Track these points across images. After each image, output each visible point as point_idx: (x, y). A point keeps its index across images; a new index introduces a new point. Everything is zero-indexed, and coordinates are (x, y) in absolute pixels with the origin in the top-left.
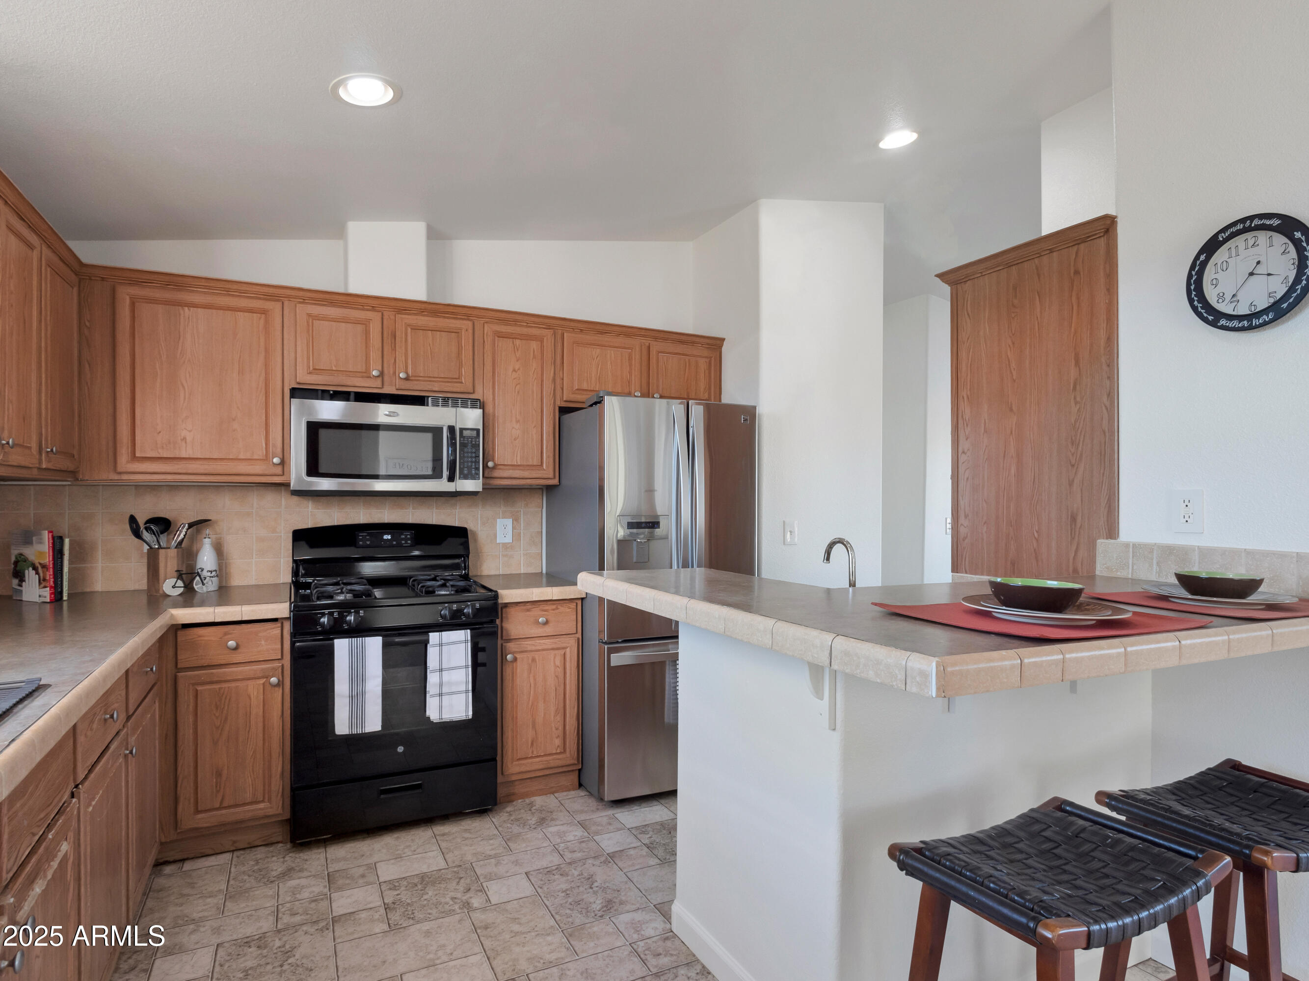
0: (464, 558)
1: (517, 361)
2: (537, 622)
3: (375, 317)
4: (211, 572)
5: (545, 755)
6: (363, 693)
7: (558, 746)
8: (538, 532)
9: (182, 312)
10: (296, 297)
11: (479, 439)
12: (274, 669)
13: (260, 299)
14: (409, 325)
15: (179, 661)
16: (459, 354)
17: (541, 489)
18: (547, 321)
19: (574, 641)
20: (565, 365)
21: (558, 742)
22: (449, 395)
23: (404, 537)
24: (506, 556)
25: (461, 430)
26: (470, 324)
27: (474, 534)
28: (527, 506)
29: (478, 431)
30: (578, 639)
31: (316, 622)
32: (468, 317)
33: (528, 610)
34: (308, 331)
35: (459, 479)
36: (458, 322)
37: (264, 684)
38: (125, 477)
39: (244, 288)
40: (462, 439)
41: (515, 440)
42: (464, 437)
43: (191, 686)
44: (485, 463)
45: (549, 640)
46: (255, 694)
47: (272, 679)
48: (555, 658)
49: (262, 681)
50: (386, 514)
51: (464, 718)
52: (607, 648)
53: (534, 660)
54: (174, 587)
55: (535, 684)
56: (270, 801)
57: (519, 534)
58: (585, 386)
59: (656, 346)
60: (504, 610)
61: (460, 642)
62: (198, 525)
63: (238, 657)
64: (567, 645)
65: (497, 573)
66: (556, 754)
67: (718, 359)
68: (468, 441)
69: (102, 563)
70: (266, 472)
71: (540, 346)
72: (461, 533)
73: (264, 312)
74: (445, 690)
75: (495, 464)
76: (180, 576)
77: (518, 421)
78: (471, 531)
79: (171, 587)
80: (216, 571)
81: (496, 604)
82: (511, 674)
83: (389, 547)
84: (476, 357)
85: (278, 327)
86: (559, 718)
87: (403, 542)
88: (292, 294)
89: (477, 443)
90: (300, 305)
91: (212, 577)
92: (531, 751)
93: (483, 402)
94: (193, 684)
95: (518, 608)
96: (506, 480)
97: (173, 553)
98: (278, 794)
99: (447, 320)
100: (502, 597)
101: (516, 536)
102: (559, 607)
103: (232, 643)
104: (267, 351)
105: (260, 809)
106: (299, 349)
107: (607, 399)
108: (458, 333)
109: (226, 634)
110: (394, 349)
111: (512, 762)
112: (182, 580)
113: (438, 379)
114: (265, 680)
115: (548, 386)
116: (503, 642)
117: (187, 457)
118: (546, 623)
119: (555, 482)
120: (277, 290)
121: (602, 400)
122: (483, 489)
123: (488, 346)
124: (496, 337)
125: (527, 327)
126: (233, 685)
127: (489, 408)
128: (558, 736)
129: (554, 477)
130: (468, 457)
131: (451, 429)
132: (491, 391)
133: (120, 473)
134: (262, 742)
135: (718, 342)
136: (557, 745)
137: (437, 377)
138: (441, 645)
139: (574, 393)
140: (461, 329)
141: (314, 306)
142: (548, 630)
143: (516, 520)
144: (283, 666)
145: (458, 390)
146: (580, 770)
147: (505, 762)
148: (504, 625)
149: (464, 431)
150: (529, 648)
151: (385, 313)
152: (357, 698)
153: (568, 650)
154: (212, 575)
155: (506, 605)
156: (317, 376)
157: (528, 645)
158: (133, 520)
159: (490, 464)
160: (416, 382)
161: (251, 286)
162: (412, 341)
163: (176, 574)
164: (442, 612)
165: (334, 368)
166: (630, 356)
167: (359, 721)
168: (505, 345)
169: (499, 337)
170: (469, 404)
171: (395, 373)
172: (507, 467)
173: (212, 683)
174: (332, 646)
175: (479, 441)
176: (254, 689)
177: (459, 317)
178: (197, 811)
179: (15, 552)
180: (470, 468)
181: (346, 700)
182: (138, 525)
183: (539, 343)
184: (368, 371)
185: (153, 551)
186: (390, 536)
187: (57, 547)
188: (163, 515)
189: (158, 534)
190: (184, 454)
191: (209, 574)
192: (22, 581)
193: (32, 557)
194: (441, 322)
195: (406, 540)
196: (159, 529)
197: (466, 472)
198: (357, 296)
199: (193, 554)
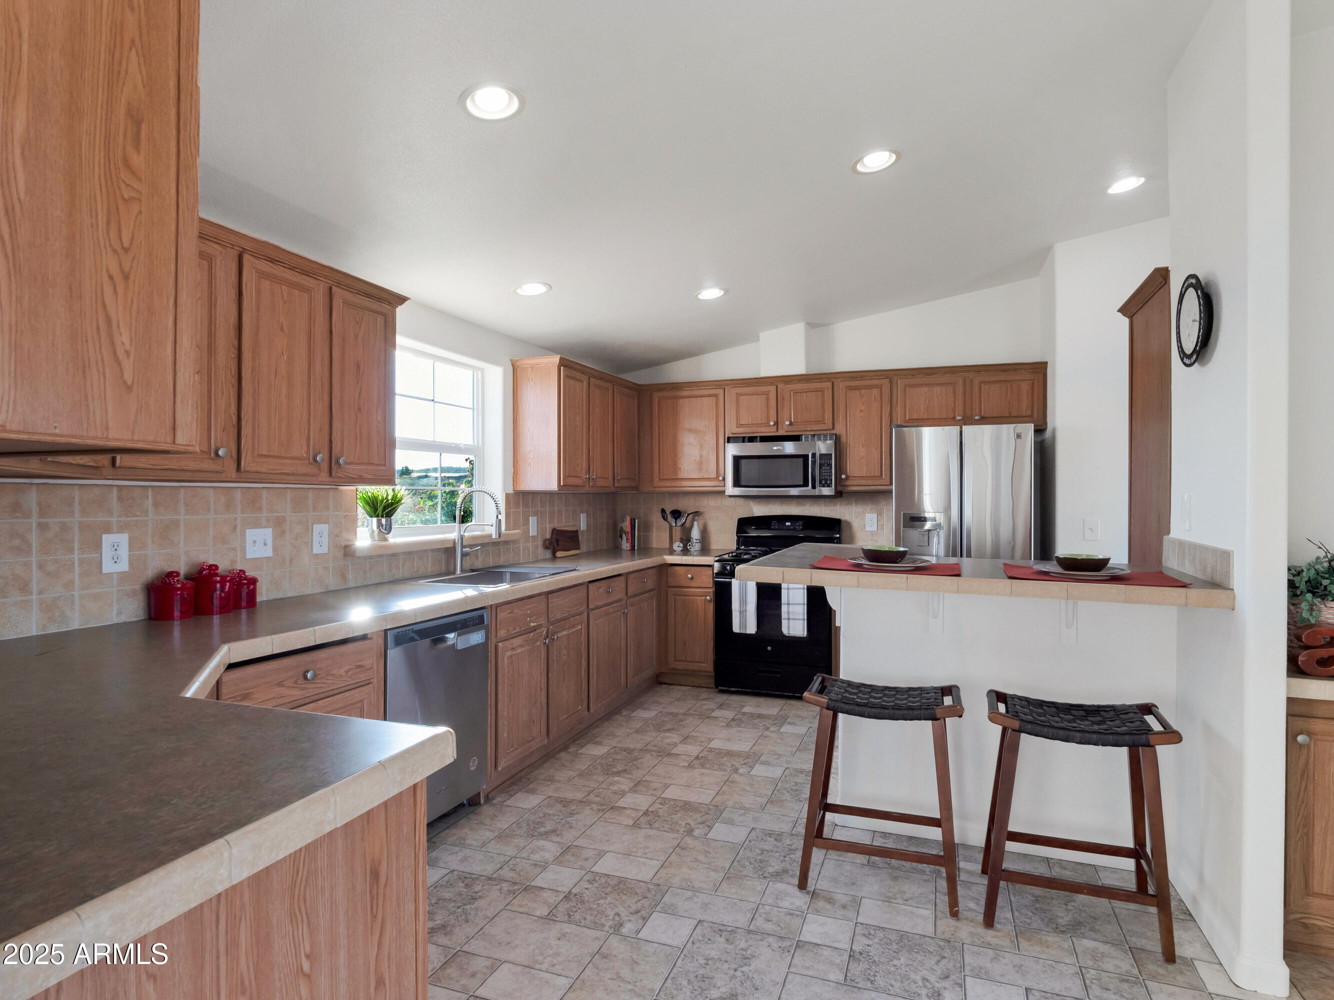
0: (837, 539)
1: (863, 404)
3: (772, 389)
4: (697, 540)
6: (747, 611)
11: (832, 460)
12: (709, 592)
13: (714, 388)
14: (792, 391)
15: (668, 582)
16: (823, 405)
18: (885, 373)
20: (899, 403)
22: (822, 432)
23: (798, 524)
24: (872, 540)
25: (821, 455)
26: (830, 384)
27: (849, 524)
29: (831, 455)
31: (725, 568)
32: (829, 380)
34: (737, 403)
35: (820, 487)
36: (823, 383)
38: (656, 489)
39: (707, 384)
41: (862, 459)
42: (822, 460)
44: (836, 476)
46: (701, 605)
47: (708, 598)
49: (704, 598)
51: (802, 636)
54: (678, 547)
56: (707, 663)
57: (882, 525)
58: (915, 417)
59: (978, 379)
62: (697, 514)
63: (693, 584)
68: (825, 462)
69: (655, 533)
70: (716, 485)
71: (880, 392)
72: (837, 522)
73: (716, 395)
74: (791, 616)
75: (844, 476)
76: (682, 541)
77: (863, 446)
78: (844, 521)
79: (678, 546)
80: (700, 540)
83: (788, 530)
84: (835, 405)
85: (722, 403)
87: (797, 527)
88: (728, 384)
91: (698, 542)
93: (839, 435)
94: (674, 595)
96: (856, 487)
97: (678, 529)
99: (816, 384)
101: (880, 526)
103: (690, 576)
104: (716, 417)
105: (703, 666)
106: (732, 414)
108: (823, 391)
109: (688, 571)
110: (783, 408)
112: (682, 543)
115: (886, 419)
117: (682, 478)
120: (722, 382)
122: (835, 493)
123: (843, 398)
124: (848, 390)
125: (870, 380)
126: (691, 598)
127: (844, 439)
129: (891, 484)
130: (825, 472)
131: (815, 455)
132: (844, 427)
133: (655, 487)
134: (703, 630)
135: (1043, 366)
137: (809, 422)
138: (788, 589)
139: (906, 422)
140: (824, 388)
141: (740, 388)
143: (880, 514)
144: (712, 591)
145: (823, 429)
151: (779, 387)
152: (743, 612)
156: (740, 429)
158: (663, 511)
159: (841, 476)
160: (795, 426)
162: (794, 400)
163: (679, 540)
165: (750, 423)
166: (955, 389)
167: (744, 626)
168: (854, 395)
169: (850, 390)
170: (826, 438)
171: (783, 422)
172: (857, 478)
173: (682, 595)
174: (731, 582)
175: (832, 462)
176: (700, 601)
177: (823, 380)
178: (676, 661)
179: (620, 526)
180: (826, 480)
181: (738, 614)
182: (665, 513)
183: (879, 389)
184: (769, 422)
185: (671, 527)
186: (790, 524)
187: (633, 523)
188: (680, 509)
189: (676, 519)
190: (680, 477)
191: (696, 541)
192: (622, 539)
193: (624, 528)
194: (812, 386)
195: (799, 526)
196: (676, 516)
197: (823, 482)
198: (762, 378)
199: (690, 530)
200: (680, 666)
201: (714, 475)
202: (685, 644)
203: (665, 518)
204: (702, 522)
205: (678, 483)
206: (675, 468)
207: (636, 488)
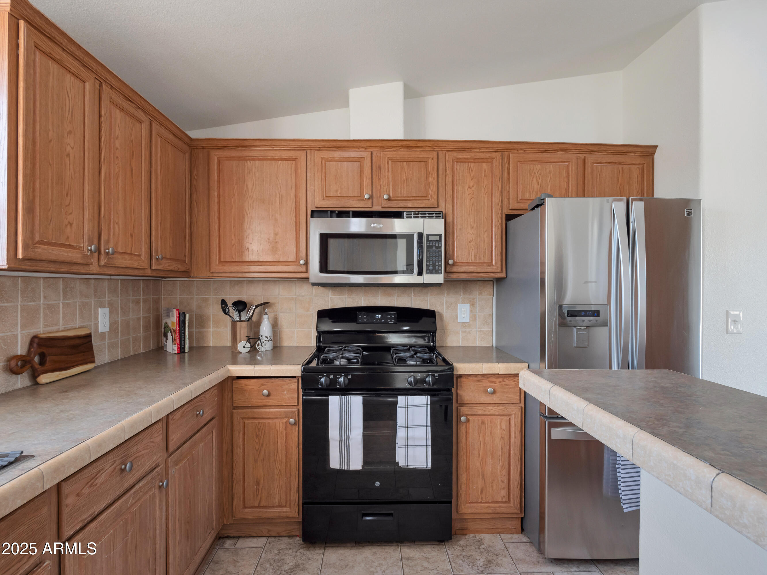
0: (433, 333)
1: (472, 180)
2: (486, 392)
3: (366, 155)
4: (268, 337)
5: (492, 502)
6: (349, 440)
7: (504, 496)
8: (490, 315)
9: (246, 164)
10: (315, 147)
11: (441, 242)
12: (293, 412)
13: (292, 150)
14: (390, 159)
15: (234, 402)
16: (427, 178)
17: (493, 281)
18: (495, 146)
19: (518, 410)
20: (511, 180)
21: (504, 493)
22: (419, 210)
23: (389, 316)
24: (465, 332)
25: (428, 236)
26: (435, 154)
27: (441, 315)
28: (481, 294)
29: (440, 236)
30: (522, 408)
31: (318, 382)
32: (433, 149)
33: (479, 381)
34: (322, 170)
35: (426, 273)
36: (426, 153)
37: (286, 422)
38: (216, 275)
39: (283, 143)
40: (428, 243)
41: (470, 242)
42: (430, 241)
43: (241, 420)
44: (447, 261)
45: (496, 407)
46: (281, 429)
47: (291, 420)
48: (501, 422)
49: (285, 420)
50: (379, 299)
51: (425, 468)
52: (548, 422)
53: (483, 422)
55: (484, 443)
56: (290, 507)
57: (475, 316)
58: (528, 196)
59: (591, 158)
60: (459, 379)
61: (422, 406)
62: (265, 305)
63: (270, 402)
64: (512, 413)
65: (458, 345)
66: (502, 502)
67: (651, 165)
68: (433, 244)
69: (213, 329)
70: (296, 270)
71: (490, 166)
72: (431, 314)
73: (294, 159)
74: (410, 443)
75: (454, 261)
76: (249, 340)
77: (472, 228)
78: (438, 312)
79: (243, 347)
80: (270, 337)
81: (452, 375)
82: (464, 432)
83: (379, 323)
84: (440, 180)
85: (304, 169)
86: (505, 472)
87: (389, 320)
88: (312, 145)
89: (440, 245)
90: (317, 152)
91: (268, 341)
92: (480, 497)
93: (446, 214)
94: (243, 418)
95: (470, 379)
96: (463, 274)
97: (244, 325)
98: (295, 502)
99: (418, 153)
100: (457, 370)
101: (473, 318)
102: (505, 380)
103: (265, 392)
104: (296, 186)
105: (284, 512)
106: (317, 183)
107: (548, 200)
108: (426, 161)
109: (262, 385)
110: (380, 178)
111: (465, 505)
112: (250, 342)
113: (411, 198)
114: (287, 419)
115: (497, 199)
116: (458, 405)
117: (250, 261)
118: (494, 392)
119: (503, 275)
120: (302, 143)
121: (544, 202)
122: (444, 281)
123: (449, 170)
124: (455, 163)
125: (479, 151)
126: (266, 421)
127: (450, 219)
128: (504, 488)
129: (502, 272)
130: (433, 256)
131: (420, 235)
132: (451, 204)
133: (213, 272)
134: (285, 464)
135: (651, 150)
136: (502, 496)
137: (410, 197)
138: (407, 407)
139: (518, 203)
140: (428, 158)
141: (326, 152)
142: (495, 399)
143: (472, 305)
144: (298, 410)
145: (426, 205)
146: (522, 518)
147: (459, 503)
148: (459, 392)
149: (430, 237)
150: (480, 412)
151: (375, 153)
152: (345, 442)
153: (512, 417)
154: (268, 340)
155: (460, 376)
156: (327, 201)
157: (479, 410)
158: (223, 302)
159: (451, 262)
160: (395, 201)
161: (286, 142)
162: (392, 170)
163: (246, 339)
164: (409, 379)
165: (339, 195)
166: (567, 168)
167: (346, 460)
168: (462, 168)
169: (457, 162)
170: (434, 216)
171: (380, 196)
172: (465, 264)
173: (254, 418)
174: (327, 401)
175: (441, 244)
176: (279, 424)
177: (427, 149)
178: (245, 507)
179: (164, 322)
180: (434, 265)
181: (337, 443)
182: (227, 306)
183: (489, 164)
184: (362, 195)
185: (234, 323)
186: (380, 316)
187: (182, 319)
188: (244, 299)
189: (240, 312)
190: (247, 259)
191: (266, 339)
192: (167, 339)
193: (170, 325)
194: (414, 155)
195: (391, 319)
196: (241, 308)
197: (431, 268)
198: (354, 141)
199: (258, 324)
200: (249, 514)
201: (292, 258)
202: (258, 483)
203: (225, 311)
204: (272, 314)
205: (245, 268)
206: (241, 248)
207: (187, 274)
